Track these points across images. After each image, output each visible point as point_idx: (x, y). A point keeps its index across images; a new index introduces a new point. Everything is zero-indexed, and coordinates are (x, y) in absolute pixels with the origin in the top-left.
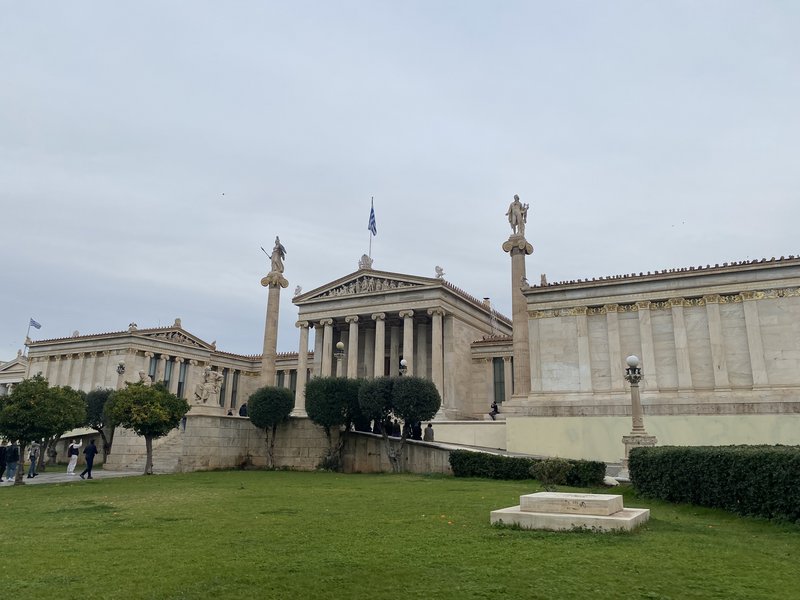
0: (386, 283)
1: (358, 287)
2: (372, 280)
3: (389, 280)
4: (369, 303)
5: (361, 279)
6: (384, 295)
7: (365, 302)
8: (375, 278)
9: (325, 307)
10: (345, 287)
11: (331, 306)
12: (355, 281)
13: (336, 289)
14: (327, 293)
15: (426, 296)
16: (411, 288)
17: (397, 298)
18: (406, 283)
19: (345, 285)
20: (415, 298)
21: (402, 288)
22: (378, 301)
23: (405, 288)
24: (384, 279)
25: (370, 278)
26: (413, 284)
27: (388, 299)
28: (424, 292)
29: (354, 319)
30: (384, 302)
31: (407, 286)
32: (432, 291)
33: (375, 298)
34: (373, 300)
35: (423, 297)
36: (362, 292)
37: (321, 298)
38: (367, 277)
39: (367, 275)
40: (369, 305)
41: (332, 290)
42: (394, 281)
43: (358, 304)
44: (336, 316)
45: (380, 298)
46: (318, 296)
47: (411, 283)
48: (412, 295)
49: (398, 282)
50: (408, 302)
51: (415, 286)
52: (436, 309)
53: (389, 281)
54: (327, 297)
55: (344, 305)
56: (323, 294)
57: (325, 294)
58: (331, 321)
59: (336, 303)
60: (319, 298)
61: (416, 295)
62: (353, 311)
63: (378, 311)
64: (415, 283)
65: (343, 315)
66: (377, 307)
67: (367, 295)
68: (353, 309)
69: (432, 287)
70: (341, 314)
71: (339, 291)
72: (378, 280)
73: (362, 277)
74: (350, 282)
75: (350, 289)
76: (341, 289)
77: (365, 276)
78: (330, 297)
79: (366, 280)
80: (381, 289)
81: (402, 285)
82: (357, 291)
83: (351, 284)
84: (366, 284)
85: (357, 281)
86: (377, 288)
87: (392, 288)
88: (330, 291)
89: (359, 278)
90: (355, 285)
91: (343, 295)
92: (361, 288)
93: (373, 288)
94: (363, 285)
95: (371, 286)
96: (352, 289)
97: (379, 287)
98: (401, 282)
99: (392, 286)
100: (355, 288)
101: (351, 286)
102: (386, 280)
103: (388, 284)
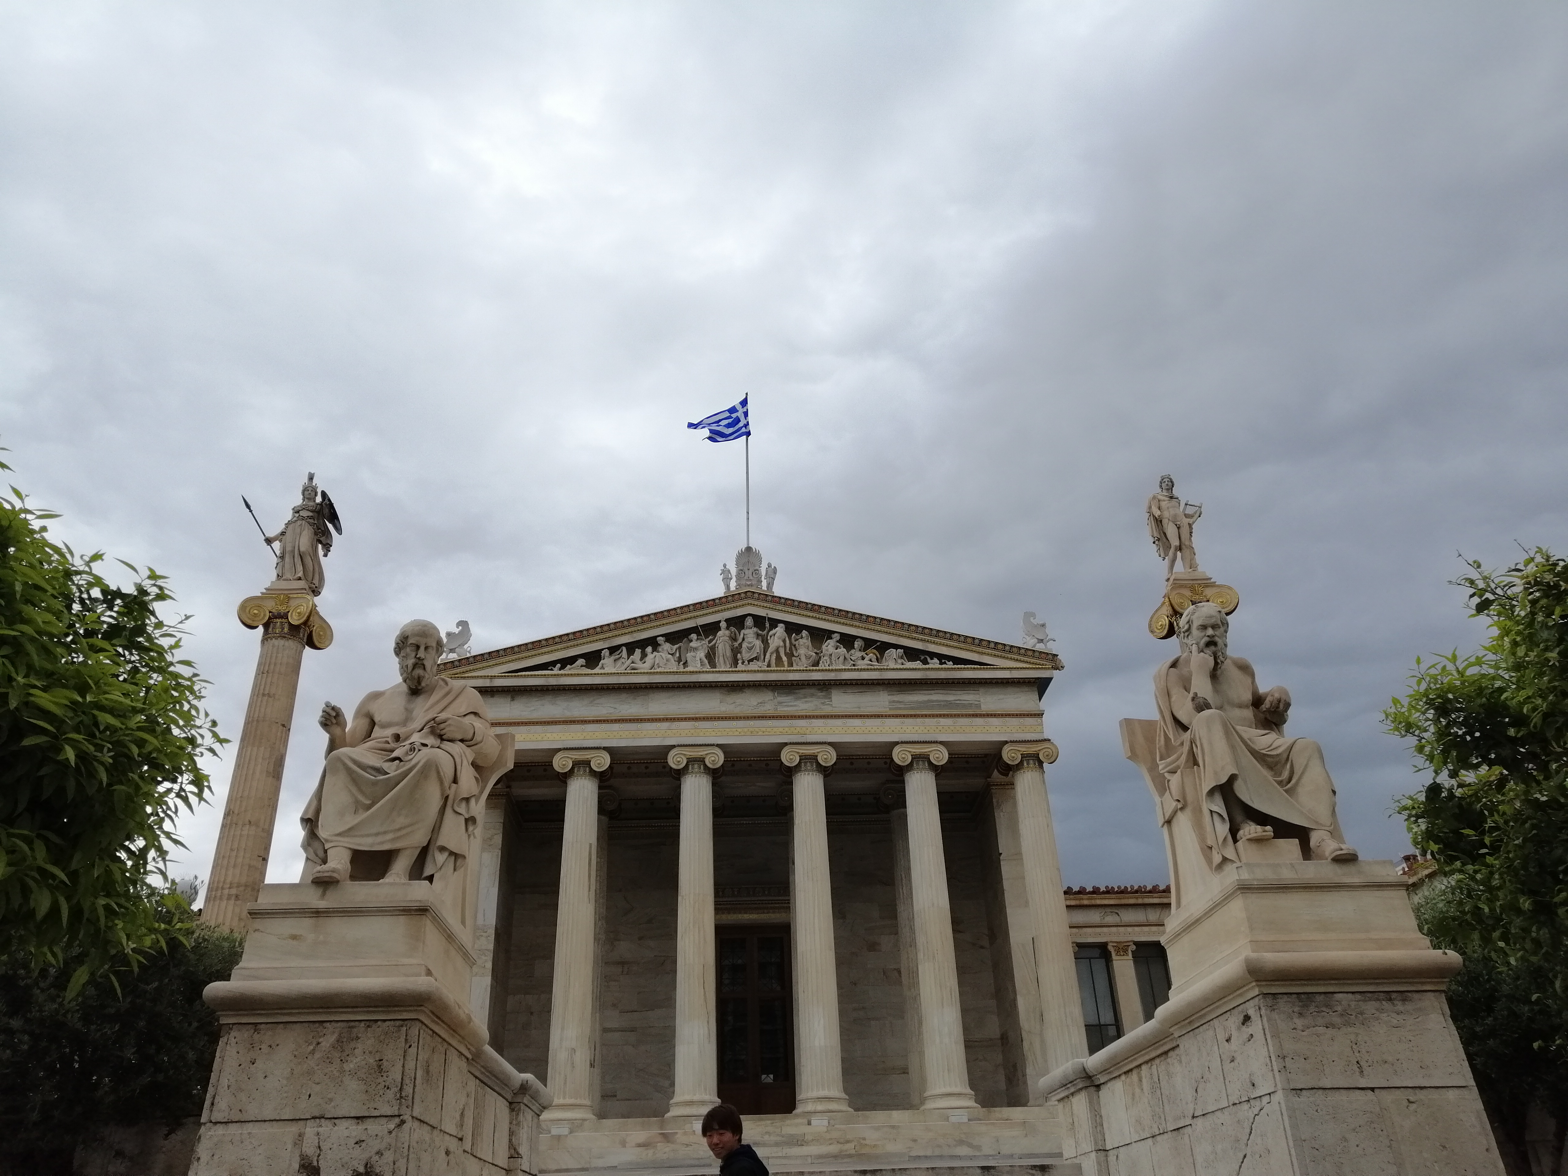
0: (829, 646)
1: (723, 652)
5: (737, 623)
6: (825, 686)
7: (748, 702)
8: (793, 629)
9: (578, 707)
10: (667, 646)
11: (605, 707)
12: (711, 629)
14: (593, 659)
15: (990, 701)
16: (934, 670)
17: (881, 701)
20: (949, 705)
23: (914, 670)
24: (829, 634)
25: (774, 623)
26: (942, 658)
27: (841, 701)
28: (982, 690)
29: (701, 760)
30: (827, 710)
31: (925, 662)
32: (1010, 690)
33: (788, 694)
34: (780, 699)
35: (978, 706)
36: (740, 667)
37: (562, 672)
38: (759, 621)
39: (761, 612)
40: (771, 712)
41: (613, 650)
42: (869, 643)
43: (723, 709)
44: (623, 743)
45: (812, 695)
46: (553, 664)
47: (933, 655)
48: (937, 696)
49: (883, 647)
50: (926, 716)
51: (950, 664)
52: (1032, 749)
53: (847, 641)
54: (589, 671)
55: (660, 705)
56: (572, 660)
57: (581, 661)
58: (602, 762)
59: (624, 696)
60: (556, 671)
61: (951, 698)
62: (705, 732)
63: (811, 738)
64: (950, 657)
65: (656, 742)
66: (803, 723)
67: (759, 677)
68: (702, 724)
69: (1017, 674)
70: (648, 737)
71: (644, 655)
72: (805, 633)
73: (744, 617)
74: (694, 630)
75: (692, 654)
76: (649, 649)
77: (753, 616)
78: (602, 671)
79: (755, 629)
80: (816, 664)
81: (902, 658)
82: (719, 660)
83: (694, 636)
84: (758, 643)
85: (720, 629)
86: (803, 658)
87: (862, 664)
88: (606, 653)
89: (727, 620)
90: (710, 642)
91: (659, 670)
92: (736, 652)
93: (785, 659)
94: (745, 645)
95: (777, 651)
96: (701, 654)
97: (808, 657)
98: (896, 647)
99: (863, 658)
100: (711, 657)
101: (693, 644)
102: (836, 637)
103: (842, 650)
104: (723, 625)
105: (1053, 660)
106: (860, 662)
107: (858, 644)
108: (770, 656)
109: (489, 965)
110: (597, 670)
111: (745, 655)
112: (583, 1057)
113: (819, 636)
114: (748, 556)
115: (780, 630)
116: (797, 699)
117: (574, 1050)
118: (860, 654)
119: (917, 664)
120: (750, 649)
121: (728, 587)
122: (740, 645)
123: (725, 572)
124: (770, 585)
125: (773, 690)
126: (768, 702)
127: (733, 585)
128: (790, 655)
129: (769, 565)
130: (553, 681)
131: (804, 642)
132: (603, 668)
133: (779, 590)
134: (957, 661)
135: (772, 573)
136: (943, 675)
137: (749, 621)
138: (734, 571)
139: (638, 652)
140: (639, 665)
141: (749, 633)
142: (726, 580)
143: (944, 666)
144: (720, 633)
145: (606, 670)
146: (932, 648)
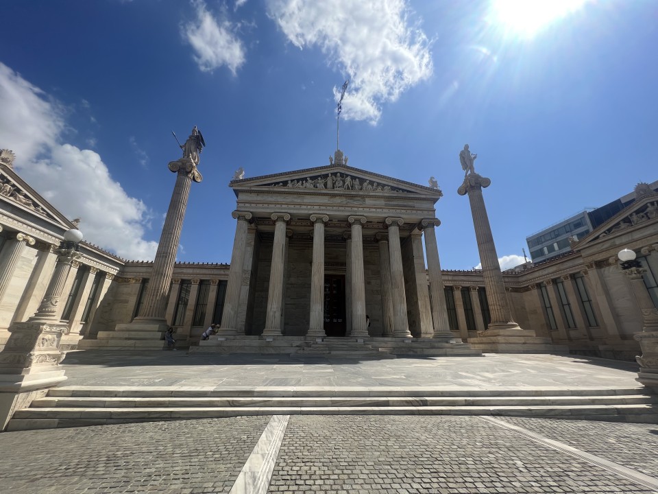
0: (366, 184)
1: (330, 184)
2: (349, 179)
3: (371, 183)
4: (343, 203)
6: (363, 197)
7: (338, 200)
8: (353, 178)
9: (280, 199)
10: (310, 181)
11: (289, 199)
12: (326, 176)
13: (298, 180)
14: (285, 183)
16: (401, 194)
17: (382, 203)
18: (393, 188)
19: (312, 178)
20: (404, 205)
21: (387, 192)
22: (356, 203)
23: (395, 194)
25: (347, 175)
26: (403, 190)
27: (369, 202)
29: (321, 219)
30: (363, 204)
31: (398, 191)
32: (425, 201)
33: (351, 199)
34: (348, 200)
35: (414, 207)
37: (274, 187)
39: (343, 172)
40: (346, 205)
41: (292, 181)
42: (379, 184)
43: (329, 202)
44: (295, 212)
45: (359, 200)
46: (272, 184)
47: (400, 189)
48: (400, 203)
49: (384, 186)
50: (397, 209)
51: (406, 192)
52: (431, 221)
54: (284, 187)
55: (308, 199)
56: (278, 183)
57: (281, 184)
58: (287, 218)
59: (296, 196)
60: (272, 186)
61: (405, 203)
62: (323, 210)
63: (358, 214)
64: (406, 190)
65: (306, 212)
66: (356, 209)
67: (342, 193)
68: (322, 208)
69: (428, 197)
70: (303, 211)
71: (302, 184)
72: (357, 180)
73: (337, 173)
74: (319, 176)
75: (319, 184)
76: (304, 182)
77: (340, 173)
79: (341, 177)
80: (361, 190)
81: (390, 189)
82: (328, 186)
84: (341, 182)
85: (328, 176)
88: (290, 182)
89: (331, 174)
90: (325, 180)
91: (308, 188)
92: (334, 184)
93: (350, 188)
94: (337, 182)
95: (348, 185)
96: (322, 184)
97: (358, 187)
98: (388, 186)
100: (325, 185)
101: (319, 181)
102: (368, 181)
103: (370, 186)
104: (330, 175)
105: (439, 193)
106: (376, 189)
107: (375, 184)
108: (345, 186)
109: (249, 283)
110: (286, 187)
111: (337, 185)
112: (278, 314)
114: (339, 153)
116: (354, 201)
117: (275, 312)
118: (376, 187)
120: (339, 183)
122: (335, 182)
123: (331, 158)
124: (346, 163)
125: (346, 197)
126: (343, 201)
127: (333, 162)
128: (352, 186)
129: (346, 157)
130: (271, 189)
131: (357, 182)
132: (288, 186)
133: (348, 164)
134: (408, 191)
135: (346, 159)
136: (403, 196)
137: (338, 174)
138: (334, 158)
139: (301, 182)
140: (301, 186)
141: (339, 179)
142: (331, 160)
143: (404, 193)
144: (329, 178)
145: (290, 187)
146: (400, 187)
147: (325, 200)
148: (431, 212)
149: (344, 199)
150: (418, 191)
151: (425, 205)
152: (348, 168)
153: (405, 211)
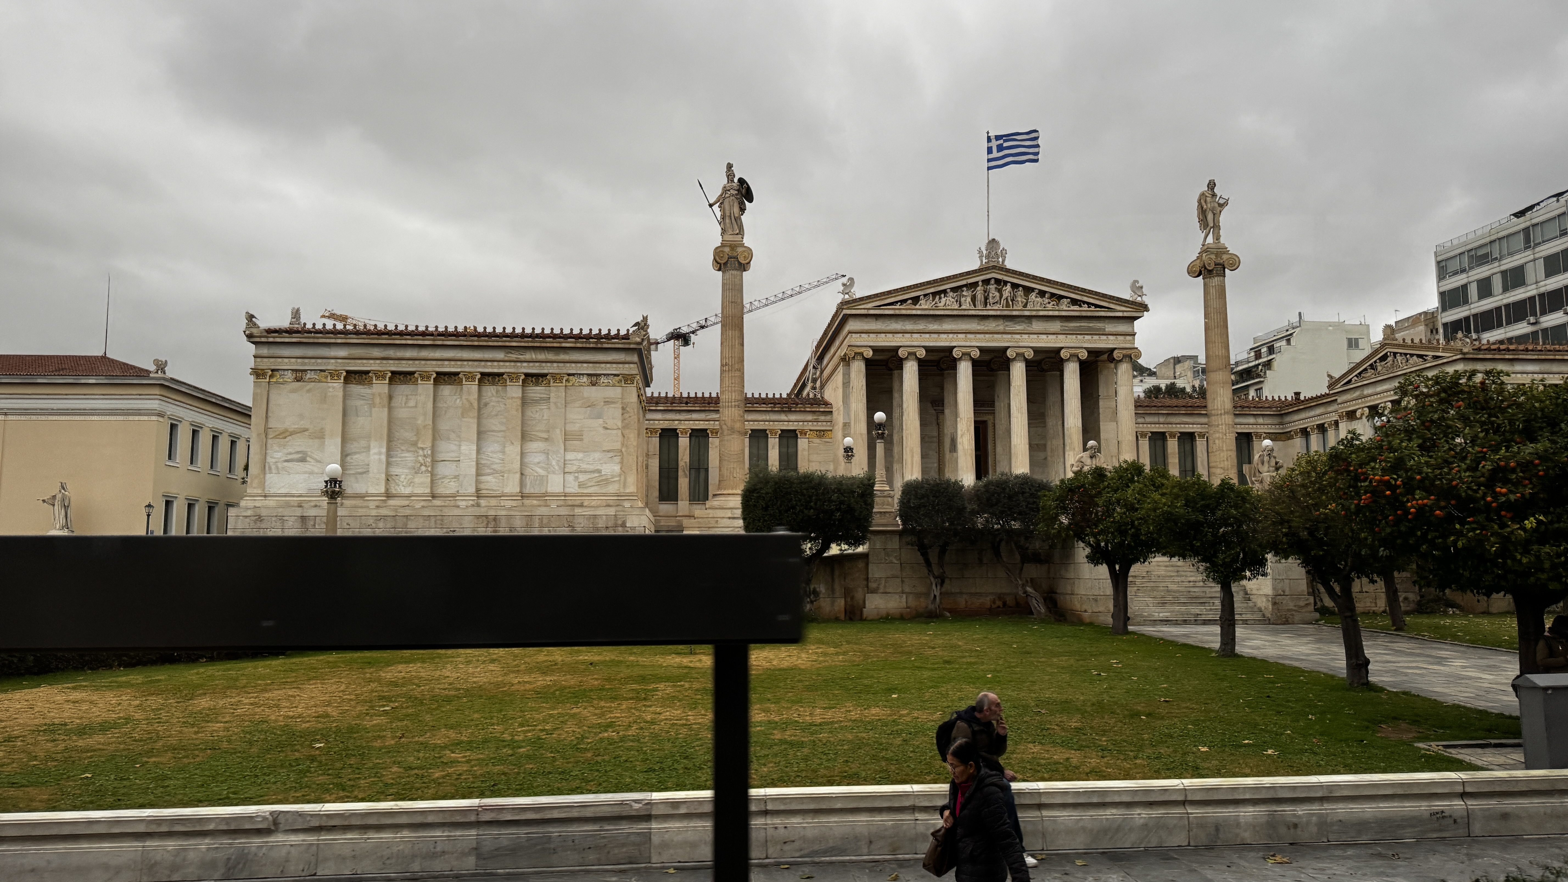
0: (1033, 296)
1: (980, 298)
4: (1001, 328)
5: (986, 282)
6: (1030, 318)
7: (991, 325)
8: (1015, 286)
9: (909, 326)
10: (951, 294)
11: (921, 326)
12: (974, 285)
13: (934, 294)
14: (916, 300)
15: (1110, 327)
16: (1084, 311)
17: (1056, 326)
18: (1074, 302)
19: (954, 290)
20: (1090, 328)
21: (1065, 309)
22: (1019, 327)
23: (1075, 311)
24: (1033, 290)
25: (1006, 283)
26: (1090, 305)
27: (1037, 326)
28: (1107, 321)
29: (969, 354)
30: (1030, 329)
31: (1081, 306)
32: (1121, 321)
33: (1011, 321)
34: (1006, 323)
35: (1104, 330)
36: (988, 307)
37: (901, 307)
38: (998, 281)
39: (1000, 277)
40: (1002, 331)
41: (925, 295)
42: (1053, 295)
43: (979, 328)
44: (931, 344)
45: (1023, 322)
46: (897, 302)
47: (1084, 302)
48: (1084, 324)
49: (1061, 297)
50: (1078, 334)
51: (1093, 308)
52: (1129, 352)
53: (1042, 294)
54: (913, 307)
55: (947, 326)
56: (905, 301)
57: (910, 301)
58: (921, 353)
59: (930, 319)
60: (898, 307)
61: (1091, 325)
62: (970, 339)
63: (1021, 344)
64: (1093, 304)
65: (947, 344)
66: (1018, 336)
67: (998, 313)
68: (969, 336)
69: (1126, 314)
70: (943, 341)
72: (1021, 289)
73: (991, 279)
74: (964, 286)
75: (964, 299)
76: (943, 295)
77: (995, 279)
78: (920, 307)
79: (995, 286)
80: (1025, 306)
81: (1069, 303)
82: (978, 303)
83: (965, 289)
84: (997, 294)
85: (978, 286)
86: (1020, 303)
87: (1050, 306)
88: (922, 297)
89: (983, 281)
90: (973, 292)
91: (949, 307)
92: (986, 298)
93: (1011, 303)
94: (991, 295)
95: (1007, 299)
96: (969, 299)
97: (1022, 303)
98: (1067, 298)
99: (1049, 303)
100: (974, 299)
101: (964, 293)
102: (1037, 291)
103: (1039, 299)
104: (980, 283)
105: (1145, 308)
106: (1047, 305)
107: (1047, 296)
108: (1003, 302)
110: (917, 307)
111: (991, 300)
113: (1028, 290)
114: (993, 243)
115: (1009, 287)
116: (1015, 324)
118: (1047, 301)
119: (1076, 308)
120: (994, 297)
121: (982, 261)
122: (988, 295)
123: (980, 252)
124: (1003, 261)
125: (1003, 319)
126: (1000, 326)
127: (984, 262)
128: (1012, 300)
129: (1003, 249)
130: (897, 312)
131: (1020, 292)
132: (920, 305)
133: (1009, 265)
134: (1096, 306)
135: (1004, 252)
136: (1089, 314)
137: (993, 281)
138: (985, 252)
139: (938, 297)
140: (939, 305)
141: (992, 287)
142: (981, 257)
143: (1090, 309)
144: (979, 288)
145: (923, 307)
146: (1085, 299)
147: (973, 325)
148: (1128, 338)
149: (1001, 322)
150: (1112, 306)
151: (1122, 328)
152: (1008, 271)
153: (1089, 337)
